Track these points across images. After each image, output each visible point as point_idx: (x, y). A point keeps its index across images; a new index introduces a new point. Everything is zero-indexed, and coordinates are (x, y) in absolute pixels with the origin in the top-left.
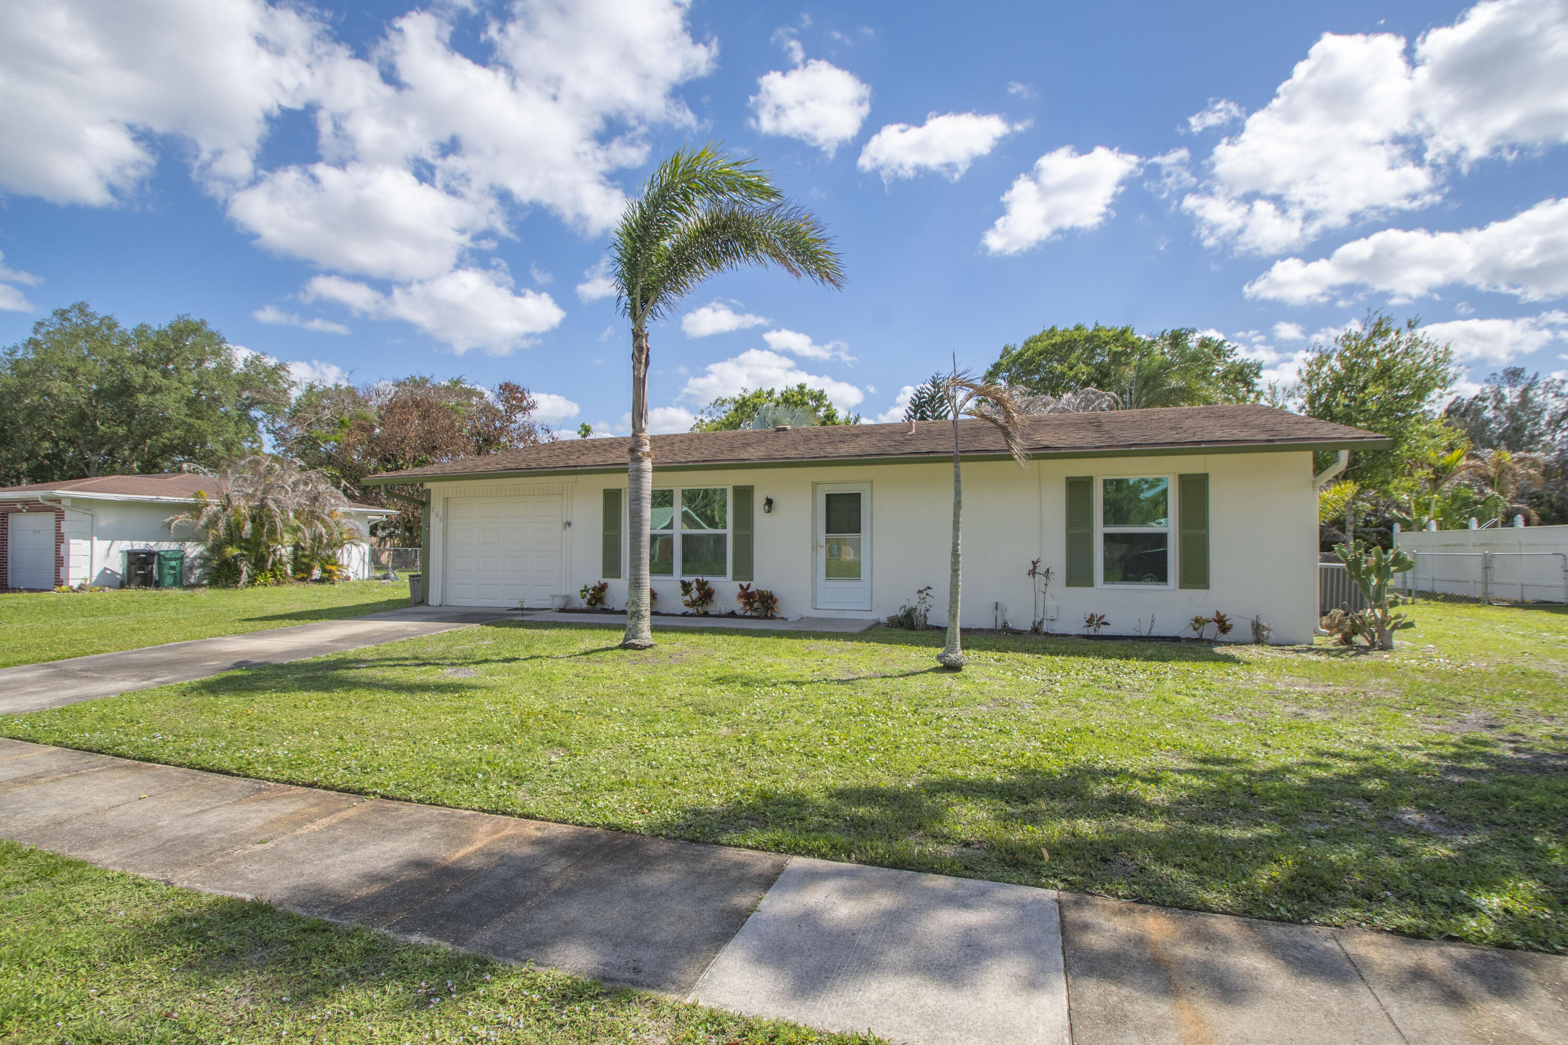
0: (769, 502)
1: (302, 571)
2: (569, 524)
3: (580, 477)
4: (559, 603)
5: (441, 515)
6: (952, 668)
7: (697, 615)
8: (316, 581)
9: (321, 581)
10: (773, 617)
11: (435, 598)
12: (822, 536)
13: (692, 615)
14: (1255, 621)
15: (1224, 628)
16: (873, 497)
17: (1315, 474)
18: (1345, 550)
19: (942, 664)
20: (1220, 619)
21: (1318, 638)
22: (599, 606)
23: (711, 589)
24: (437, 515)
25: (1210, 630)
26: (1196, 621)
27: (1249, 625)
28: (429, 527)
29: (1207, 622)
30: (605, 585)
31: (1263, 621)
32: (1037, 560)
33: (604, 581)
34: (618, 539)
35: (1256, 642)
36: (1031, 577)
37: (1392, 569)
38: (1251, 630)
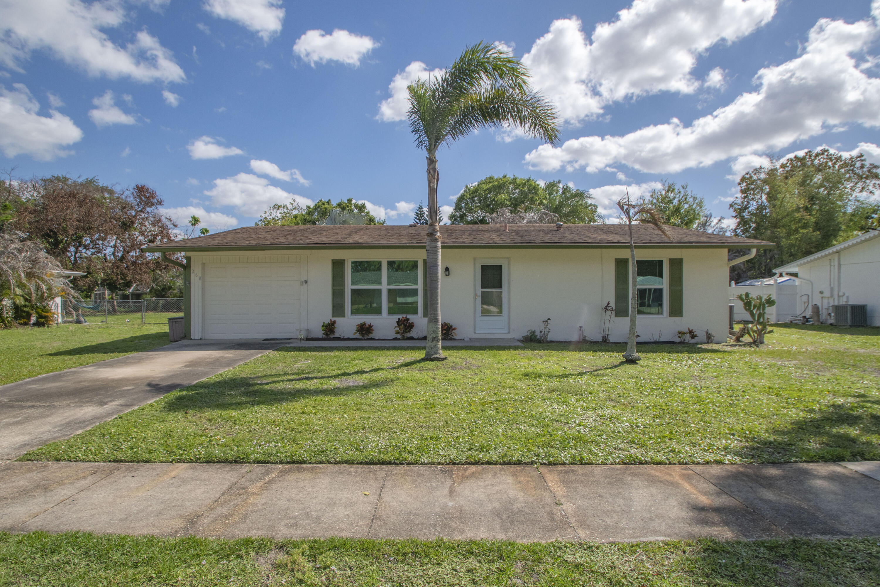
0: (447, 269)
1: (24, 318)
2: (306, 282)
3: (314, 251)
5: (200, 275)
6: (632, 361)
7: (404, 339)
8: (34, 324)
9: (38, 324)
10: (451, 339)
11: (196, 333)
12: (479, 290)
13: (399, 339)
14: (707, 332)
15: (693, 337)
16: (509, 268)
17: (729, 260)
18: (744, 297)
19: (625, 360)
20: (691, 332)
21: (728, 339)
22: (332, 336)
23: (413, 323)
24: (196, 275)
25: (687, 338)
26: (679, 333)
27: (705, 334)
28: (190, 283)
29: (684, 333)
30: (335, 322)
31: (710, 332)
32: (608, 303)
33: (333, 319)
34: (342, 292)
35: (708, 343)
36: (604, 312)
37: (766, 305)
38: (705, 337)
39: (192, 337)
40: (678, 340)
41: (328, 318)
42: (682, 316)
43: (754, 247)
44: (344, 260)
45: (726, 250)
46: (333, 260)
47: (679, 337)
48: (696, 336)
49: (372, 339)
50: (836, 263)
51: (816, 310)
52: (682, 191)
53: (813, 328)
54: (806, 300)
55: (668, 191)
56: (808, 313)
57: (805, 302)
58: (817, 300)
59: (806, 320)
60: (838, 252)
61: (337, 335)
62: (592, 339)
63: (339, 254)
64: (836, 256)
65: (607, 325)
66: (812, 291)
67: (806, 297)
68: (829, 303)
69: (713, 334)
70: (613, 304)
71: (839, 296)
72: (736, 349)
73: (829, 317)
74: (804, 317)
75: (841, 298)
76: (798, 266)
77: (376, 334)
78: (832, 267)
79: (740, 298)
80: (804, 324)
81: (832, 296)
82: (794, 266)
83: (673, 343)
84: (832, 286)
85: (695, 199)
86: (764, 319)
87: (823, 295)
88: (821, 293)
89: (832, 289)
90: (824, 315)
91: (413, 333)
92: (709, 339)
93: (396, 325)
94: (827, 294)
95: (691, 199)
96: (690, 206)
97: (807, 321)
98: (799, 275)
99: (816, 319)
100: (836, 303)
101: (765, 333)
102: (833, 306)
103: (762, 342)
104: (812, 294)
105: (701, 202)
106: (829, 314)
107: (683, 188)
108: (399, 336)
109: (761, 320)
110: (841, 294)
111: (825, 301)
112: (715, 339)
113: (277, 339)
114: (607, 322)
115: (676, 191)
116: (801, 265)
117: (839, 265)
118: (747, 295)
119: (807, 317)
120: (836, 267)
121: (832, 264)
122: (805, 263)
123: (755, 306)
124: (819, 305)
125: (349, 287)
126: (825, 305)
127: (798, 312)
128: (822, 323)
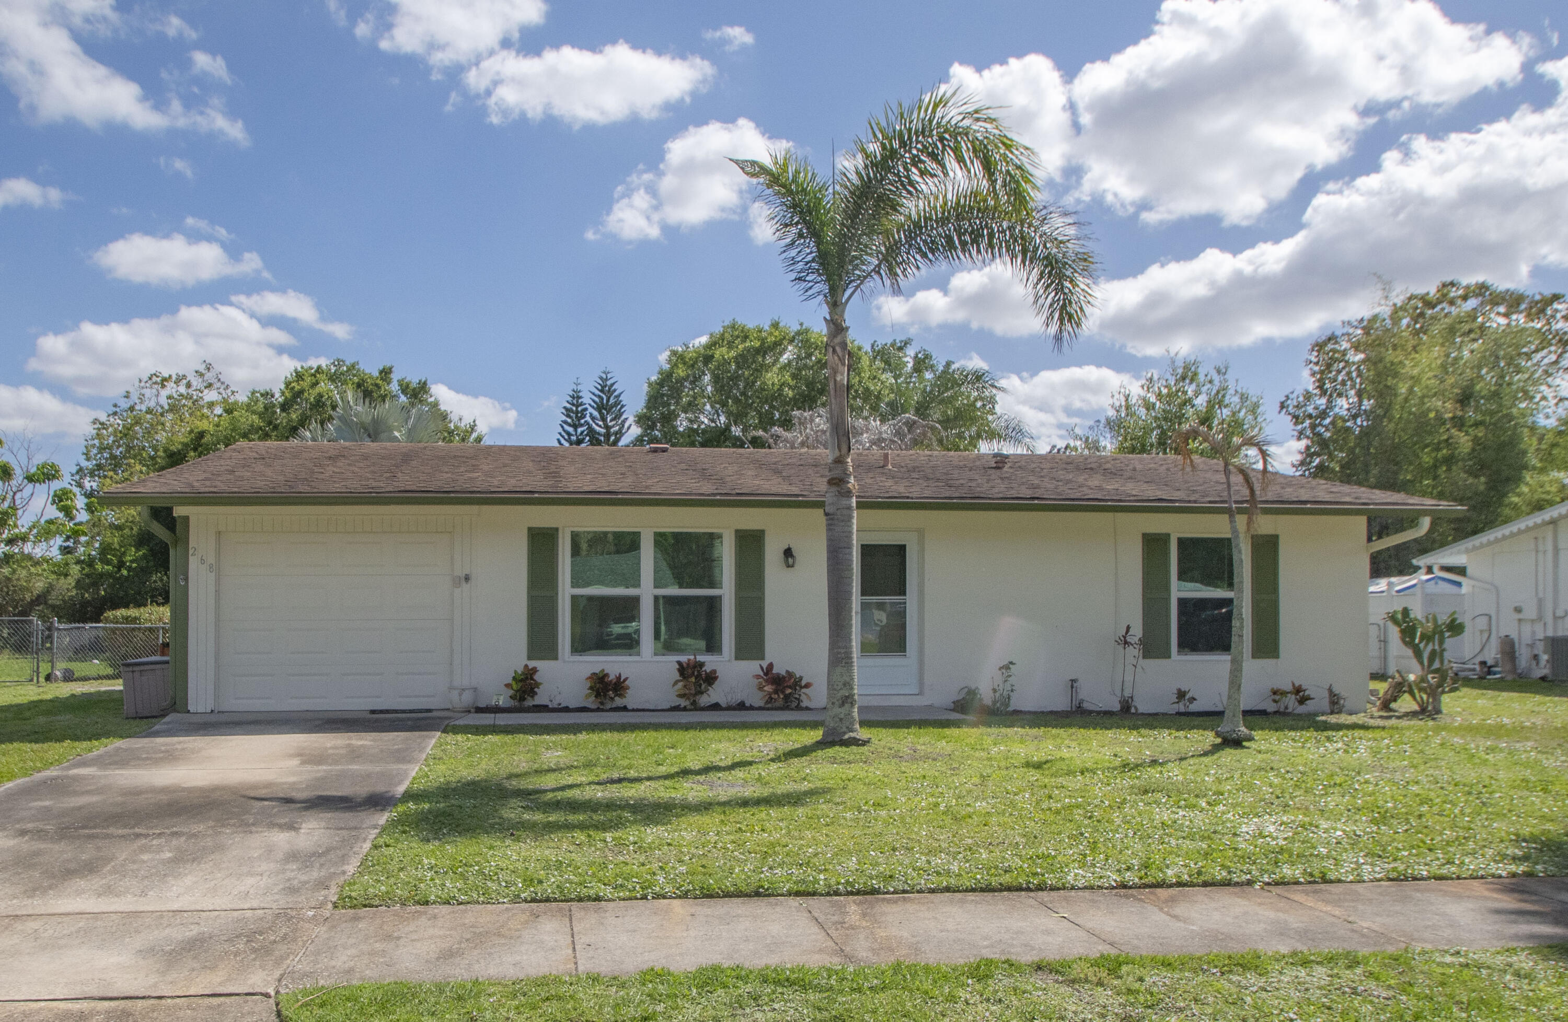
0: (788, 553)
2: (467, 578)
3: (485, 508)
4: (467, 699)
5: (211, 560)
6: (1236, 743)
7: (695, 707)
10: (799, 708)
11: (201, 699)
13: (685, 709)
14: (1330, 690)
15: (1302, 701)
16: (922, 550)
17: (1369, 540)
18: (1399, 616)
19: (1219, 740)
20: (1298, 690)
21: (1369, 706)
22: (529, 702)
23: (714, 671)
24: (203, 561)
25: (1291, 702)
26: (1275, 693)
27: (1326, 694)
28: (186, 579)
29: (1284, 693)
30: (535, 670)
31: (1336, 690)
32: (1128, 628)
33: (532, 664)
34: (552, 601)
35: (1332, 713)
36: (1121, 648)
37: (1447, 634)
38: (1327, 700)
39: (191, 708)
40: (1271, 707)
41: (518, 660)
42: (1277, 657)
43: (1425, 513)
44: (557, 529)
45: (1363, 520)
46: (530, 529)
47: (1275, 701)
48: (1308, 698)
49: (625, 709)
50: (1550, 546)
51: (1509, 648)
52: (1216, 379)
53: (1502, 685)
54: (1485, 627)
55: (1183, 378)
56: (1491, 654)
57: (1482, 632)
58: (1508, 627)
59: (1487, 668)
60: (1553, 522)
61: (539, 700)
62: (1102, 706)
63: (543, 517)
64: (1549, 532)
65: (1129, 678)
66: (1498, 607)
67: (1484, 620)
68: (1534, 633)
69: (1343, 694)
70: (1137, 632)
71: (1556, 618)
72: (1388, 723)
73: (1534, 663)
74: (1483, 663)
75: (1560, 622)
76: (1467, 551)
77: (631, 699)
78: (1541, 555)
79: (1393, 618)
80: (1482, 678)
81: (1540, 618)
82: (1459, 552)
83: (1263, 713)
84: (1541, 595)
85: (1244, 398)
86: (1442, 662)
87: (1521, 616)
88: (1518, 610)
89: (1540, 602)
90: (1523, 659)
91: (715, 695)
92: (1335, 703)
93: (677, 676)
94: (1530, 612)
95: (1236, 399)
96: (1234, 414)
97: (1489, 673)
98: (1469, 571)
99: (1508, 667)
100: (1550, 633)
101: (1443, 692)
102: (1546, 639)
103: (1439, 712)
104: (1498, 612)
105: (1256, 406)
106: (1536, 657)
107: (1219, 372)
108: (683, 703)
109: (1436, 665)
110: (1560, 613)
111: (1527, 629)
112: (1348, 704)
113: (396, 711)
114: (1130, 668)
115: (1201, 377)
116: (1475, 548)
117: (1556, 550)
118: (1406, 612)
119: (1490, 663)
120: (1550, 555)
121: (1541, 548)
122: (1482, 546)
123: (1422, 637)
124: (1514, 635)
125: (566, 590)
126: (1527, 638)
127: (1468, 655)
128: (1520, 676)
